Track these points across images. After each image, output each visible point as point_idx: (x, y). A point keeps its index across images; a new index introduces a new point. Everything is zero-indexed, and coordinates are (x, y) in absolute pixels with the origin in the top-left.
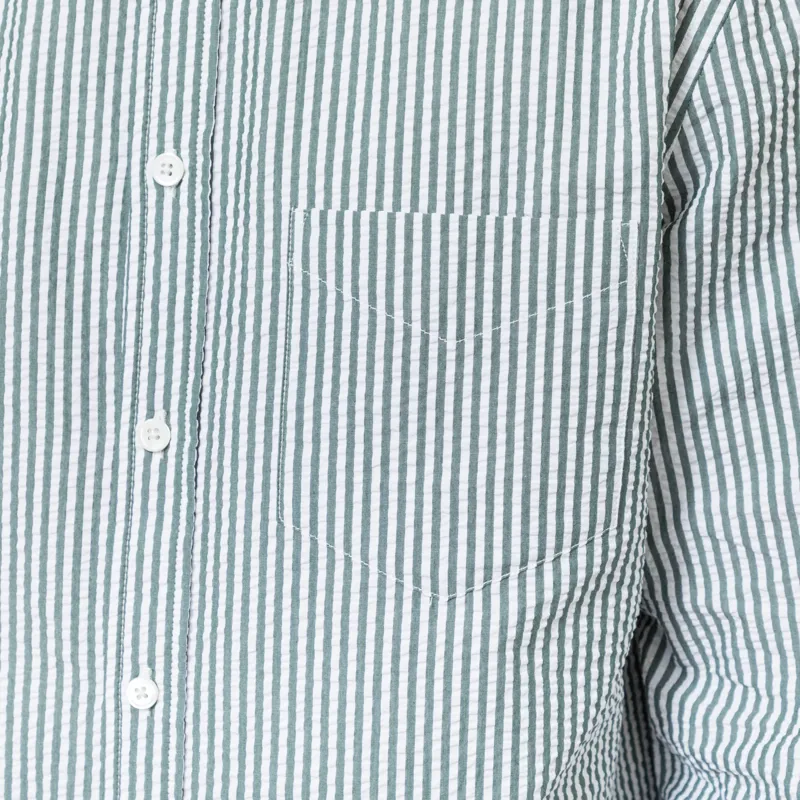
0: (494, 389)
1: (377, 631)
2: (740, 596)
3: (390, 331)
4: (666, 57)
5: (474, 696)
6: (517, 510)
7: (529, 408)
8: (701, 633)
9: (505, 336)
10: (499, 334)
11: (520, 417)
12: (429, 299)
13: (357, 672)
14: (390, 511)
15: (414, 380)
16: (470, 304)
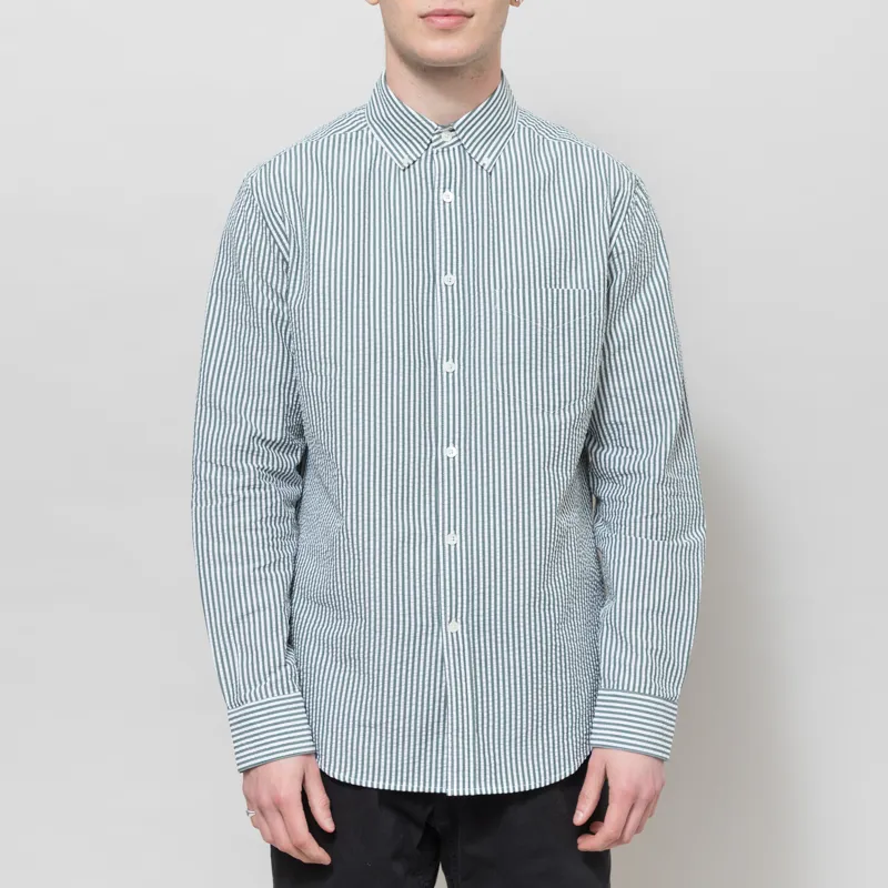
2: (625, 416)
4: (607, 231)
8: (611, 431)
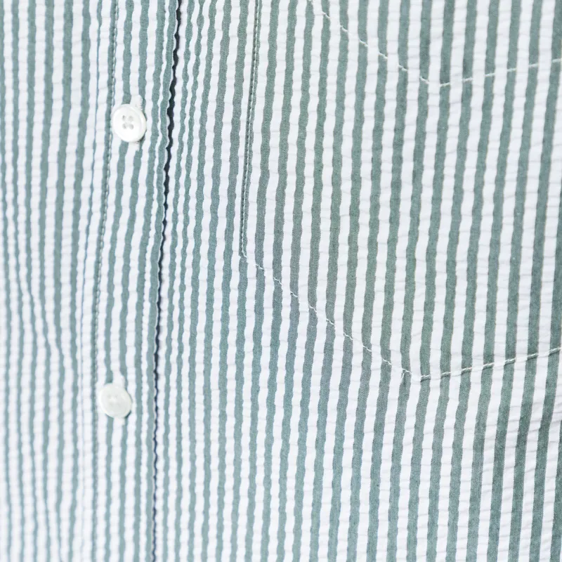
0: (483, 147)
1: (340, 401)
3: (363, 62)
5: (444, 491)
6: (503, 295)
7: (522, 179)
9: (499, 86)
10: (493, 81)
11: (510, 188)
12: (407, 29)
13: (317, 440)
14: (358, 269)
15: (389, 124)
16: (459, 41)
